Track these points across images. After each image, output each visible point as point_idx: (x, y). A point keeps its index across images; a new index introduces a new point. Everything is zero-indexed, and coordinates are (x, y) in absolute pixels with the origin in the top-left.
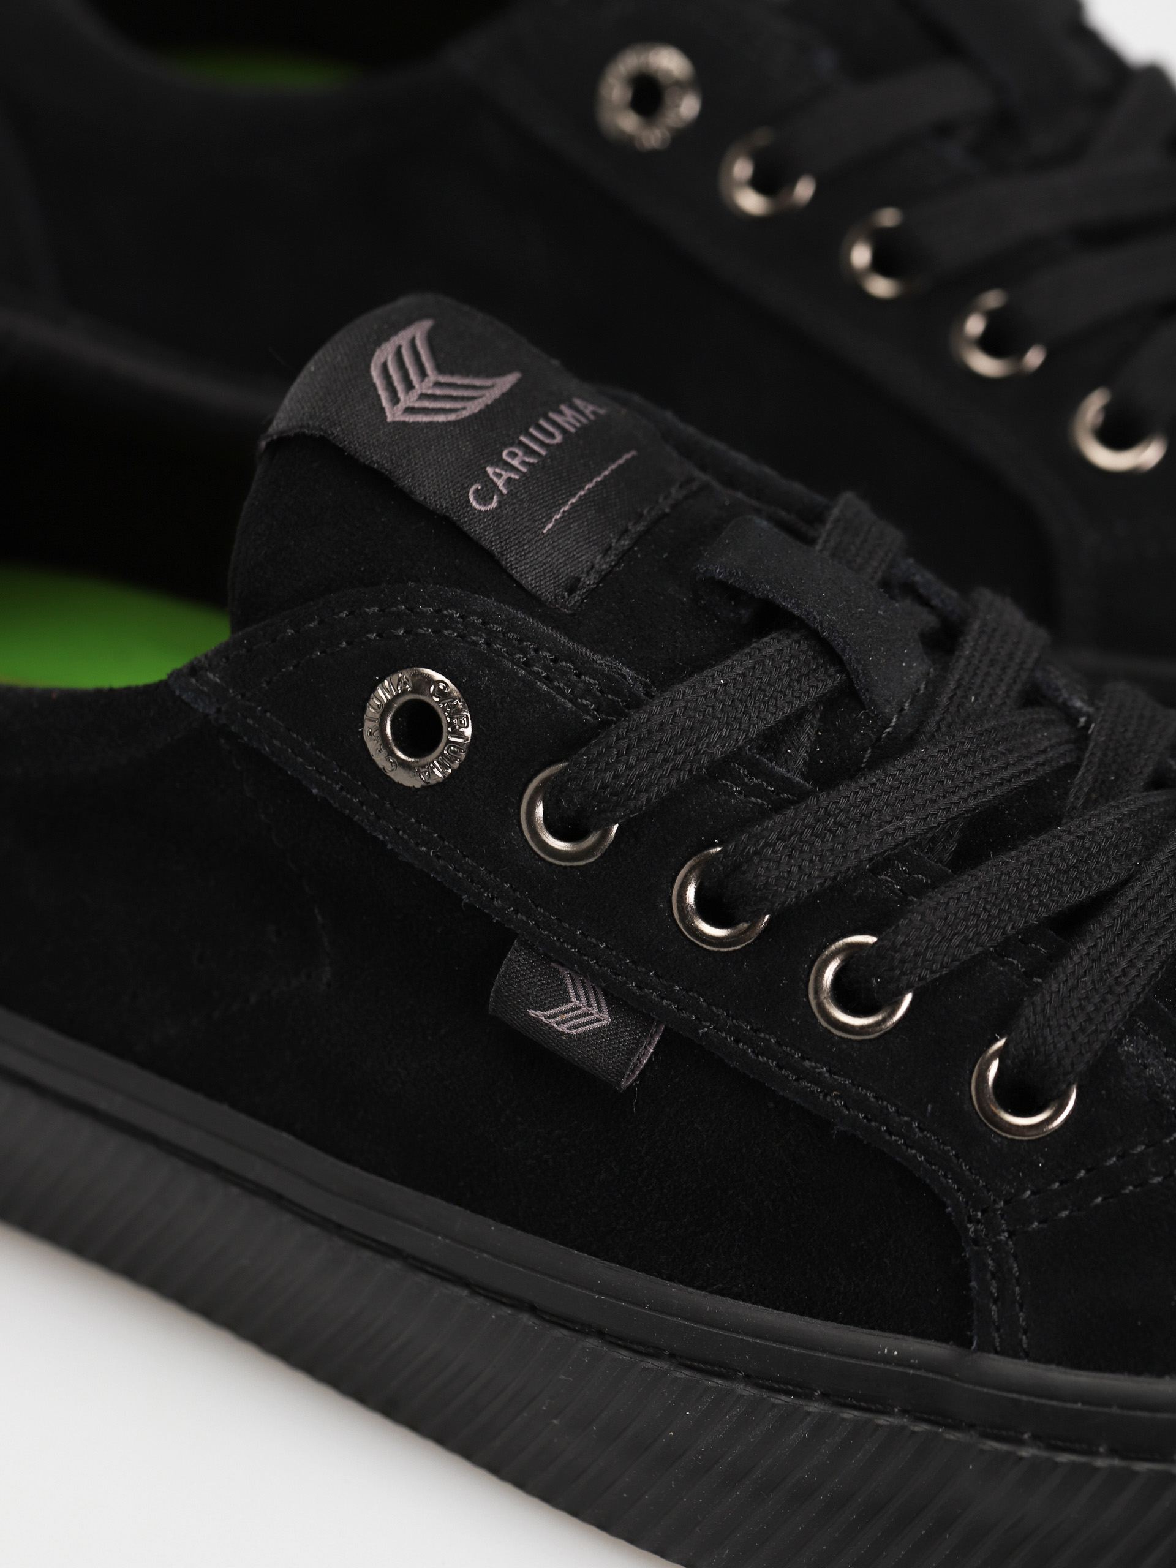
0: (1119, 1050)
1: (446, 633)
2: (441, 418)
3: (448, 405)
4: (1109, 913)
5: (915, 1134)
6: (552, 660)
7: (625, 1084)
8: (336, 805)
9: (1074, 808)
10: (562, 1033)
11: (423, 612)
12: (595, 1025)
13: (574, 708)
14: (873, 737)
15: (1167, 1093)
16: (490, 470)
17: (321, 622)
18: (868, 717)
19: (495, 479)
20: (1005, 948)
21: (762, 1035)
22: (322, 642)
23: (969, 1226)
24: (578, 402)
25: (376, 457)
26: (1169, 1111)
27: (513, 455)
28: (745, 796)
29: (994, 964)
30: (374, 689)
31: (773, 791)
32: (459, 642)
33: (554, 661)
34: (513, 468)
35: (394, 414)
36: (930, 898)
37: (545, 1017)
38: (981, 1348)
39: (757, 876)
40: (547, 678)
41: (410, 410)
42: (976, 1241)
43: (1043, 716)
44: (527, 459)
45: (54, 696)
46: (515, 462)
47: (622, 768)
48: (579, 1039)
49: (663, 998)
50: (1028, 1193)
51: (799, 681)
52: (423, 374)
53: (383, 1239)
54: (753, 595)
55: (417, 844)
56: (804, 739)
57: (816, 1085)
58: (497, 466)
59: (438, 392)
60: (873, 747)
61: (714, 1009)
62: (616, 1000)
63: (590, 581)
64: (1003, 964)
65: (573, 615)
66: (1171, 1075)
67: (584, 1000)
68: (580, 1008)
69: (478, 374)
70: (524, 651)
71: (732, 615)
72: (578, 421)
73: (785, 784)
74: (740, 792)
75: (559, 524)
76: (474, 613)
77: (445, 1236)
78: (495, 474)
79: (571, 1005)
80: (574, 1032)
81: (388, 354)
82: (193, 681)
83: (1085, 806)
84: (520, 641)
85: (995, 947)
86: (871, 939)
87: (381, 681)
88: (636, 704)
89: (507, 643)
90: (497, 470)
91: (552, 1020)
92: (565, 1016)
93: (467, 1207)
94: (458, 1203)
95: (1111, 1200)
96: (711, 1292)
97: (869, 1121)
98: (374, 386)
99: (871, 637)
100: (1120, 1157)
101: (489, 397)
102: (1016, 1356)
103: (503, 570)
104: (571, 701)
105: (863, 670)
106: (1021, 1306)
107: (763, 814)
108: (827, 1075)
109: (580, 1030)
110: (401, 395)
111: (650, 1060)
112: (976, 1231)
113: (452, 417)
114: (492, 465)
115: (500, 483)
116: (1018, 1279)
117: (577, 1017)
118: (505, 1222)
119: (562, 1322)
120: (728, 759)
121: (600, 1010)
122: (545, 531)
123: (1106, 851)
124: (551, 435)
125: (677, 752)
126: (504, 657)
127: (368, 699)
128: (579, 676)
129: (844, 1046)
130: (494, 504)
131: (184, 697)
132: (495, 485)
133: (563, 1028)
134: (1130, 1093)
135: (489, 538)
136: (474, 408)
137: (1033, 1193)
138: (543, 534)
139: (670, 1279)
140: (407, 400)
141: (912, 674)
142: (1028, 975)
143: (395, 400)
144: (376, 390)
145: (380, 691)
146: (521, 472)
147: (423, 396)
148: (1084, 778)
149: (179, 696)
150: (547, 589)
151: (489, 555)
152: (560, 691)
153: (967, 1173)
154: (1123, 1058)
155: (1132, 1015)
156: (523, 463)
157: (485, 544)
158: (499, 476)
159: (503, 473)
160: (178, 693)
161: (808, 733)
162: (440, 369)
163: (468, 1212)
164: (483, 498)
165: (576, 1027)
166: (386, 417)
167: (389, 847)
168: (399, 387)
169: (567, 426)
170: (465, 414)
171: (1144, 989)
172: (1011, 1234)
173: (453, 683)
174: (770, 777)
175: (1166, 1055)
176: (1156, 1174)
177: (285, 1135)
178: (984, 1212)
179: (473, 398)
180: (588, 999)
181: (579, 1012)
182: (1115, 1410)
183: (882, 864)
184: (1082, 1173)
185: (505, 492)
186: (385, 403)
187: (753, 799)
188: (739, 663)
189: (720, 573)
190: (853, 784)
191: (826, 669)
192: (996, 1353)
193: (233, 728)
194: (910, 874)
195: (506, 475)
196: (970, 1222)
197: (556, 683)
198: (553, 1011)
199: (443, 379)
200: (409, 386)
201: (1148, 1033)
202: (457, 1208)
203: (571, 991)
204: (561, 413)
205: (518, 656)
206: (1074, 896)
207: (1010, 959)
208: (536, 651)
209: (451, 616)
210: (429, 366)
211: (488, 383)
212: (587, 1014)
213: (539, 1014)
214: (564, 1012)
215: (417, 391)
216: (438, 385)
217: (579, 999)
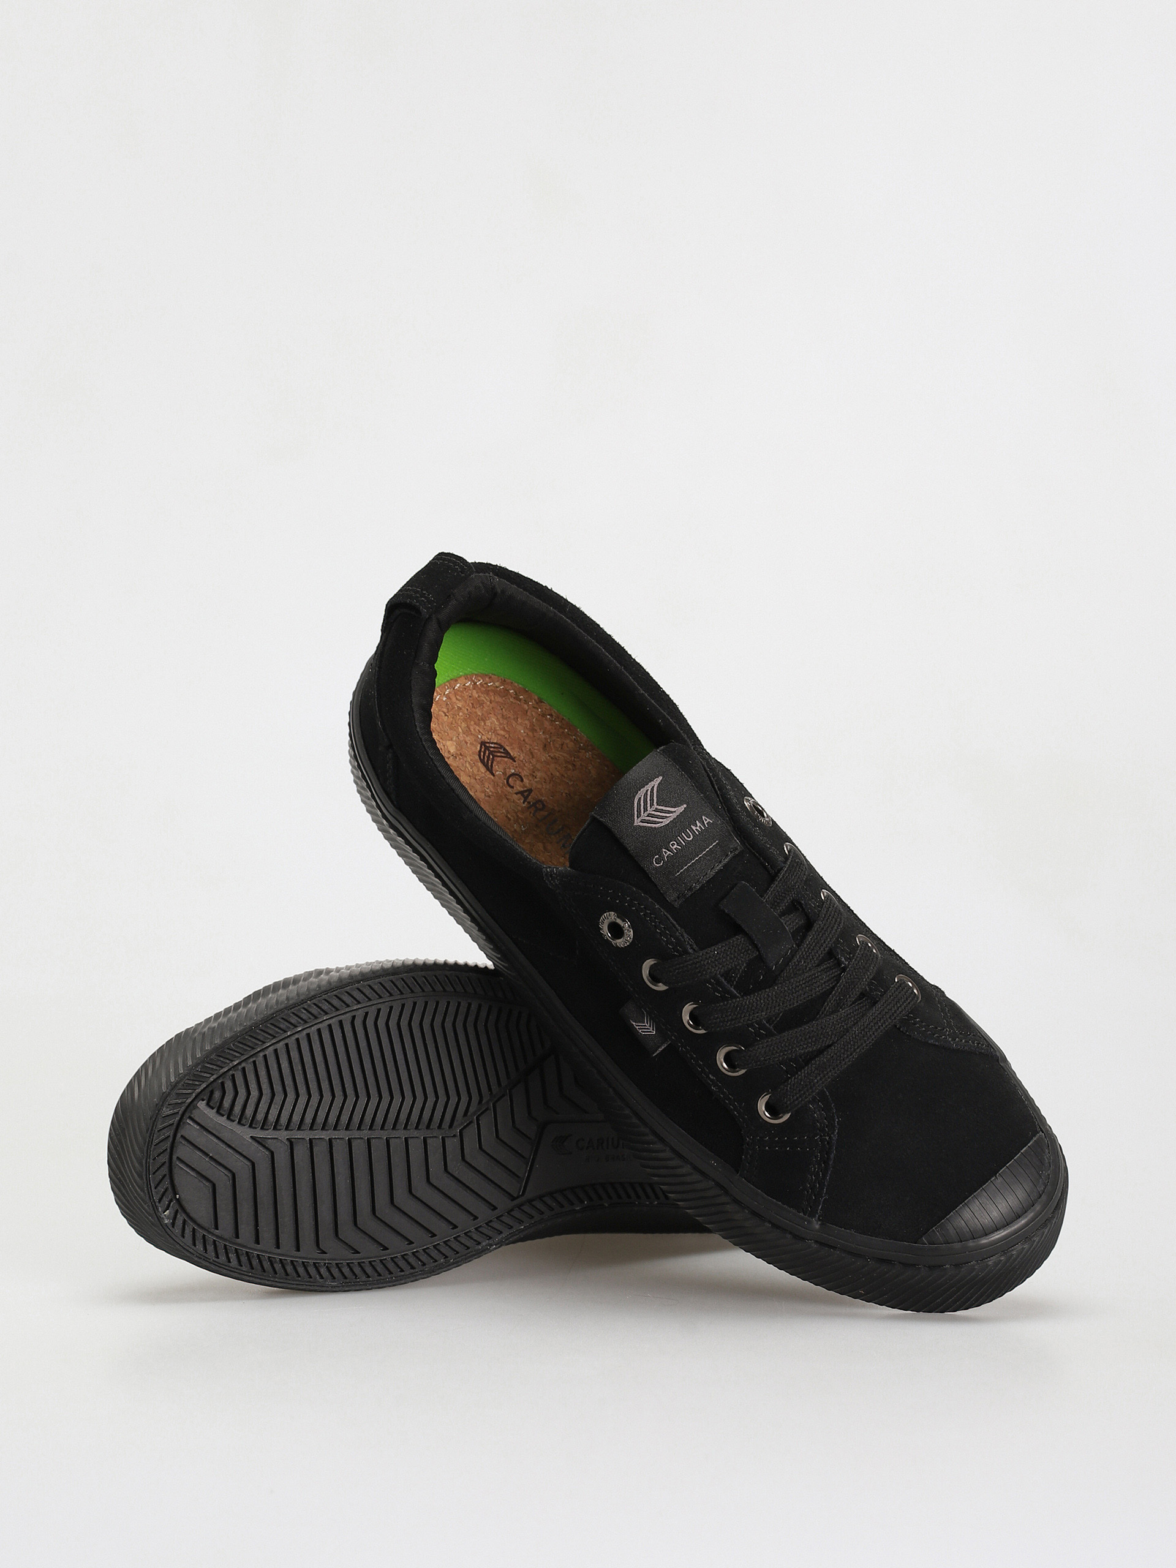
0: (808, 1106)
1: (632, 908)
2: (654, 826)
3: (659, 820)
4: (820, 1057)
7: (654, 1054)
9: (825, 1011)
10: (639, 1032)
11: (626, 898)
12: (650, 1033)
13: (666, 947)
14: (764, 973)
15: (819, 1123)
16: (663, 851)
18: (764, 966)
20: (783, 1062)
21: (700, 1061)
24: (704, 818)
25: (626, 841)
27: (673, 844)
30: (602, 915)
31: (723, 992)
32: (636, 912)
33: (664, 929)
35: (637, 822)
38: (741, 1175)
40: (660, 934)
41: (643, 821)
42: (748, 1144)
43: (828, 965)
44: (677, 846)
46: (673, 848)
48: (643, 1036)
49: (671, 1036)
51: (742, 954)
52: (652, 804)
54: (733, 919)
55: (609, 959)
58: (666, 849)
59: (656, 813)
60: (763, 977)
61: (687, 1047)
62: (658, 1030)
63: (687, 894)
64: (779, 1066)
65: (678, 909)
66: (822, 1117)
67: (648, 1025)
68: (647, 1027)
69: (671, 805)
70: (655, 922)
71: (729, 925)
72: (701, 828)
75: (682, 873)
76: (643, 904)
78: (665, 852)
79: (644, 1024)
80: (642, 1033)
81: (643, 792)
84: (655, 919)
85: (780, 1062)
87: (604, 913)
88: (686, 952)
89: (650, 918)
91: (637, 1026)
97: (725, 1099)
100: (799, 1138)
101: (673, 817)
103: (655, 887)
104: (666, 944)
105: (765, 953)
107: (717, 1000)
108: (716, 1081)
110: (642, 813)
111: (664, 1049)
113: (659, 826)
115: (665, 856)
117: (645, 1029)
120: (711, 979)
121: (653, 1030)
124: (689, 835)
125: (695, 973)
126: (649, 922)
128: (670, 936)
129: (723, 1075)
130: (662, 865)
133: (639, 1030)
134: (807, 1120)
135: (656, 879)
136: (666, 822)
137: (769, 1139)
138: (675, 876)
140: (644, 816)
141: (785, 949)
142: (787, 1074)
143: (639, 815)
144: (633, 810)
146: (674, 852)
147: (650, 815)
151: (653, 883)
152: (663, 940)
153: (750, 1125)
155: (816, 1096)
157: (653, 879)
159: (668, 851)
160: (544, 878)
162: (659, 802)
164: (658, 862)
165: (644, 1032)
168: (642, 810)
169: (696, 832)
170: (663, 824)
171: (822, 1087)
172: (759, 1147)
173: (629, 923)
174: (723, 986)
175: (823, 1110)
176: (807, 1147)
178: (753, 1137)
179: (666, 817)
180: (650, 1025)
183: (751, 1025)
184: (786, 1139)
185: (666, 860)
186: (635, 817)
187: (716, 993)
188: (724, 946)
189: (726, 910)
190: (749, 997)
191: (754, 950)
192: (745, 1179)
197: (662, 937)
198: (638, 1024)
199: (659, 807)
200: (645, 810)
201: (819, 1102)
203: (645, 1020)
204: (696, 826)
208: (659, 923)
209: (635, 903)
210: (655, 801)
211: (673, 810)
212: (648, 1029)
213: (634, 1023)
214: (641, 1026)
215: (648, 812)
216: (657, 810)
217: (647, 1023)
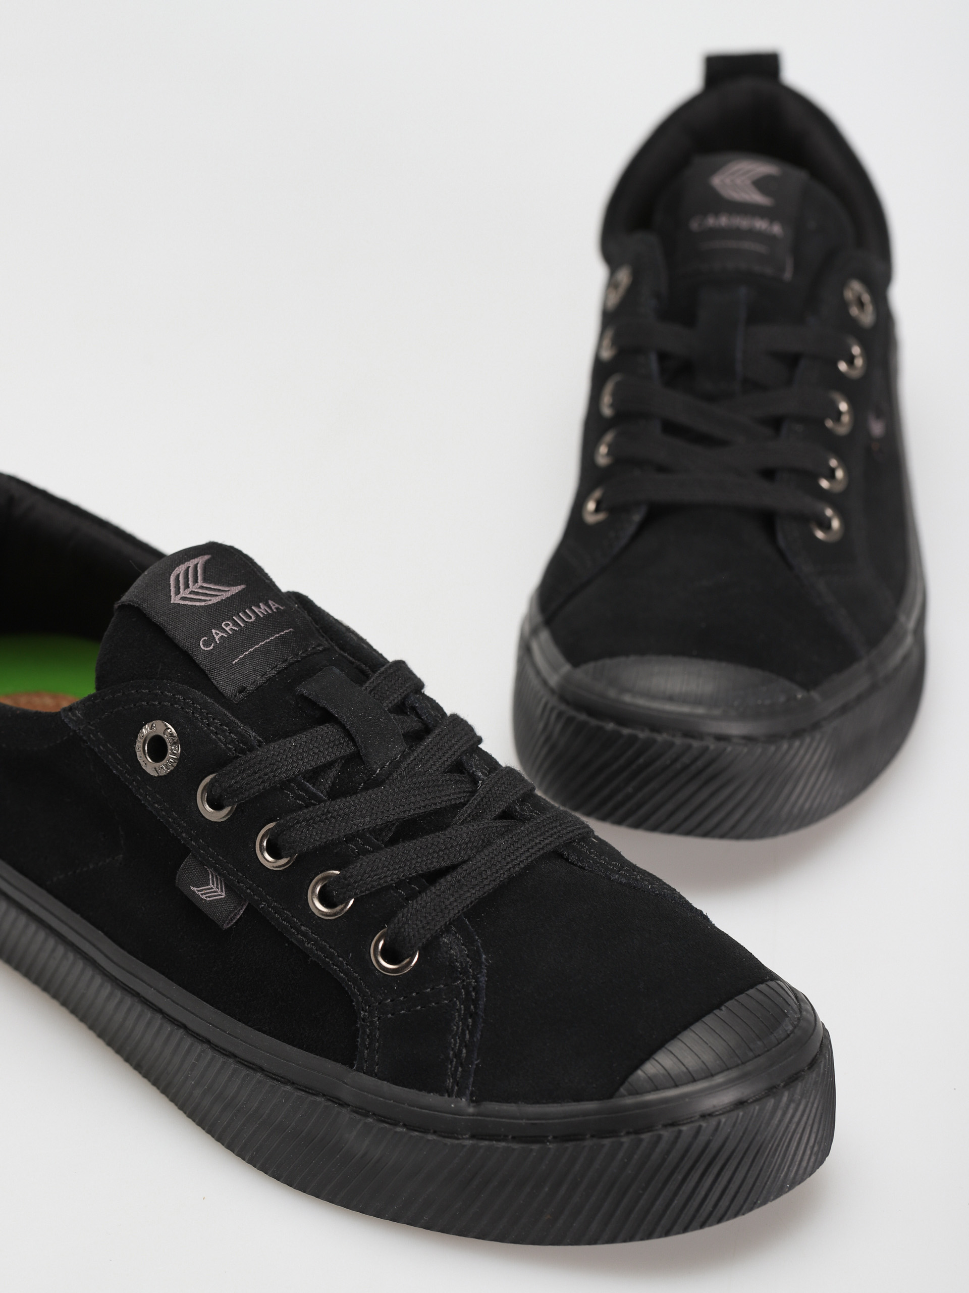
0: (441, 940)
1: (175, 706)
2: (198, 604)
3: (203, 598)
4: (451, 875)
5: (344, 966)
6: (219, 725)
7: (226, 927)
8: (122, 780)
9: (456, 824)
10: (203, 899)
11: (166, 695)
12: (218, 897)
13: (225, 748)
14: (366, 778)
15: (458, 962)
16: (214, 631)
17: (124, 693)
18: (365, 769)
19: (215, 636)
20: (400, 884)
21: (286, 912)
22: (122, 703)
23: (362, 1012)
24: (270, 602)
25: (159, 619)
26: (457, 970)
27: (227, 625)
28: (295, 799)
29: (392, 892)
30: (141, 729)
31: (307, 798)
32: (181, 711)
33: (221, 725)
34: (226, 631)
35: (175, 600)
36: (367, 857)
37: (197, 890)
38: (357, 1070)
39: (291, 836)
40: (216, 733)
41: (184, 599)
42: (363, 1020)
43: (457, 778)
44: (233, 628)
45: (18, 712)
46: (227, 629)
47: (239, 778)
48: (209, 903)
49: (248, 889)
50: (389, 1000)
51: (332, 748)
52: (196, 581)
53: (132, 987)
54: (319, 705)
55: (154, 803)
56: (331, 775)
57: (305, 938)
58: (218, 630)
59: (200, 591)
60: (365, 783)
61: (268, 897)
62: (229, 888)
63: (250, 688)
64: (396, 893)
65: (238, 704)
66: (462, 954)
67: (215, 886)
68: (213, 888)
69: (223, 584)
70: (208, 719)
71: (312, 713)
72: (267, 611)
73: (314, 796)
74: (293, 797)
75: (241, 660)
76: (189, 698)
77: (155, 989)
78: (216, 633)
79: (209, 887)
80: (208, 899)
81: (182, 570)
82: (70, 714)
83: (462, 823)
84: (207, 714)
85: (395, 884)
86: (338, 872)
87: (145, 725)
88: (251, 749)
89: (201, 714)
90: (217, 632)
91: (200, 893)
92: (206, 891)
93: (167, 976)
94: (163, 974)
95: (423, 1009)
96: (255, 1029)
97: (325, 957)
98: (170, 584)
99: (372, 731)
100: (432, 989)
101: (225, 596)
102: (371, 1076)
103: (209, 679)
104: (224, 745)
105: (364, 746)
106: (377, 1052)
107: (301, 808)
108: (310, 934)
109: (211, 899)
110: (181, 590)
111: (241, 917)
112: (364, 1015)
113: (203, 604)
114: (214, 628)
115: (217, 638)
116: (378, 1040)
117: (211, 893)
118: (180, 985)
119: (195, 1035)
120: (289, 781)
121: (222, 891)
122: (234, 663)
123: (460, 845)
124: (250, 618)
125: (266, 774)
126: (199, 720)
127: (138, 733)
128: (230, 733)
129: (319, 921)
130: (211, 648)
131: (65, 720)
132: (214, 638)
133: (204, 897)
134: (441, 960)
135: (204, 664)
136: (215, 600)
137: (391, 1001)
138: (232, 664)
139: (239, 1020)
140: (183, 593)
141: (394, 751)
142: (407, 899)
143: (178, 592)
144: (170, 587)
145: (144, 730)
146: (229, 633)
147: (192, 592)
148: (466, 811)
149: (64, 720)
150: (228, 689)
151: (202, 671)
152: (220, 739)
153: (364, 987)
154: (441, 943)
155: (449, 924)
156: (231, 629)
157: (202, 666)
158: (217, 634)
159: (220, 633)
160: (63, 718)
161: (333, 773)
162: (205, 580)
163: (167, 979)
164: (207, 644)
165: (209, 897)
166: (171, 600)
167: (143, 802)
168: (182, 587)
169: (259, 614)
170: (210, 603)
171: (459, 912)
172: (379, 1018)
173: (175, 730)
174: (307, 791)
175: (463, 945)
176: (445, 999)
177: (100, 932)
178: (369, 1006)
179: (217, 595)
180: (217, 885)
181: (212, 890)
182: (406, 1106)
183: (351, 838)
184: (414, 994)
185: (218, 642)
186: (172, 594)
187: (298, 801)
188: (304, 737)
189: (306, 693)
190: (344, 800)
191: (348, 744)
192: (364, 1073)
193: (84, 738)
194: (363, 845)
195: (221, 634)
196: (363, 1010)
197: (219, 736)
198: (201, 888)
199: (205, 585)
200: (187, 586)
201: (456, 933)
202: (162, 976)
203: (211, 880)
204: (259, 607)
205: (205, 721)
206: (436, 865)
207: (400, 891)
208: (214, 719)
209: (179, 699)
210: (200, 578)
211: (226, 589)
212: (215, 892)
213: (195, 889)
214: (205, 889)
215: (190, 590)
216: (202, 587)
217: (213, 884)
